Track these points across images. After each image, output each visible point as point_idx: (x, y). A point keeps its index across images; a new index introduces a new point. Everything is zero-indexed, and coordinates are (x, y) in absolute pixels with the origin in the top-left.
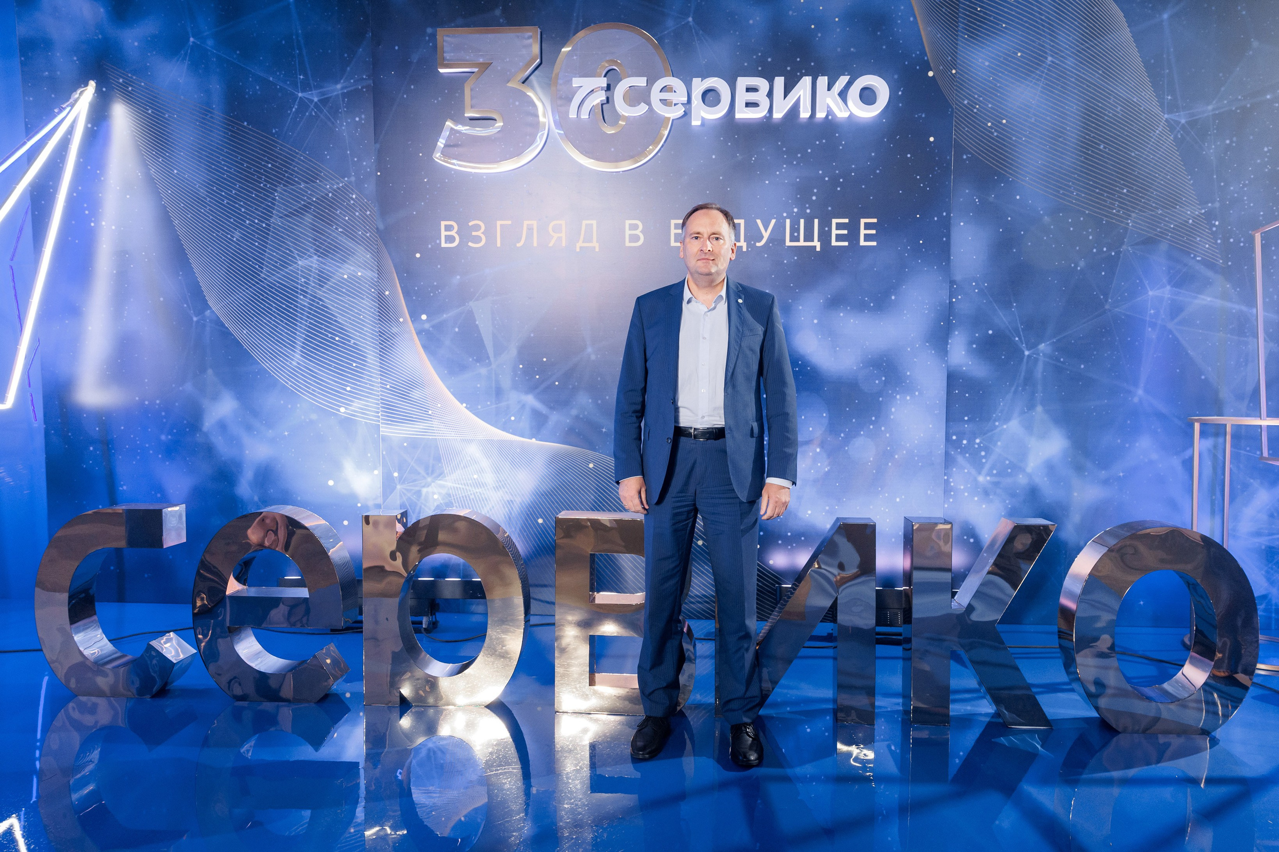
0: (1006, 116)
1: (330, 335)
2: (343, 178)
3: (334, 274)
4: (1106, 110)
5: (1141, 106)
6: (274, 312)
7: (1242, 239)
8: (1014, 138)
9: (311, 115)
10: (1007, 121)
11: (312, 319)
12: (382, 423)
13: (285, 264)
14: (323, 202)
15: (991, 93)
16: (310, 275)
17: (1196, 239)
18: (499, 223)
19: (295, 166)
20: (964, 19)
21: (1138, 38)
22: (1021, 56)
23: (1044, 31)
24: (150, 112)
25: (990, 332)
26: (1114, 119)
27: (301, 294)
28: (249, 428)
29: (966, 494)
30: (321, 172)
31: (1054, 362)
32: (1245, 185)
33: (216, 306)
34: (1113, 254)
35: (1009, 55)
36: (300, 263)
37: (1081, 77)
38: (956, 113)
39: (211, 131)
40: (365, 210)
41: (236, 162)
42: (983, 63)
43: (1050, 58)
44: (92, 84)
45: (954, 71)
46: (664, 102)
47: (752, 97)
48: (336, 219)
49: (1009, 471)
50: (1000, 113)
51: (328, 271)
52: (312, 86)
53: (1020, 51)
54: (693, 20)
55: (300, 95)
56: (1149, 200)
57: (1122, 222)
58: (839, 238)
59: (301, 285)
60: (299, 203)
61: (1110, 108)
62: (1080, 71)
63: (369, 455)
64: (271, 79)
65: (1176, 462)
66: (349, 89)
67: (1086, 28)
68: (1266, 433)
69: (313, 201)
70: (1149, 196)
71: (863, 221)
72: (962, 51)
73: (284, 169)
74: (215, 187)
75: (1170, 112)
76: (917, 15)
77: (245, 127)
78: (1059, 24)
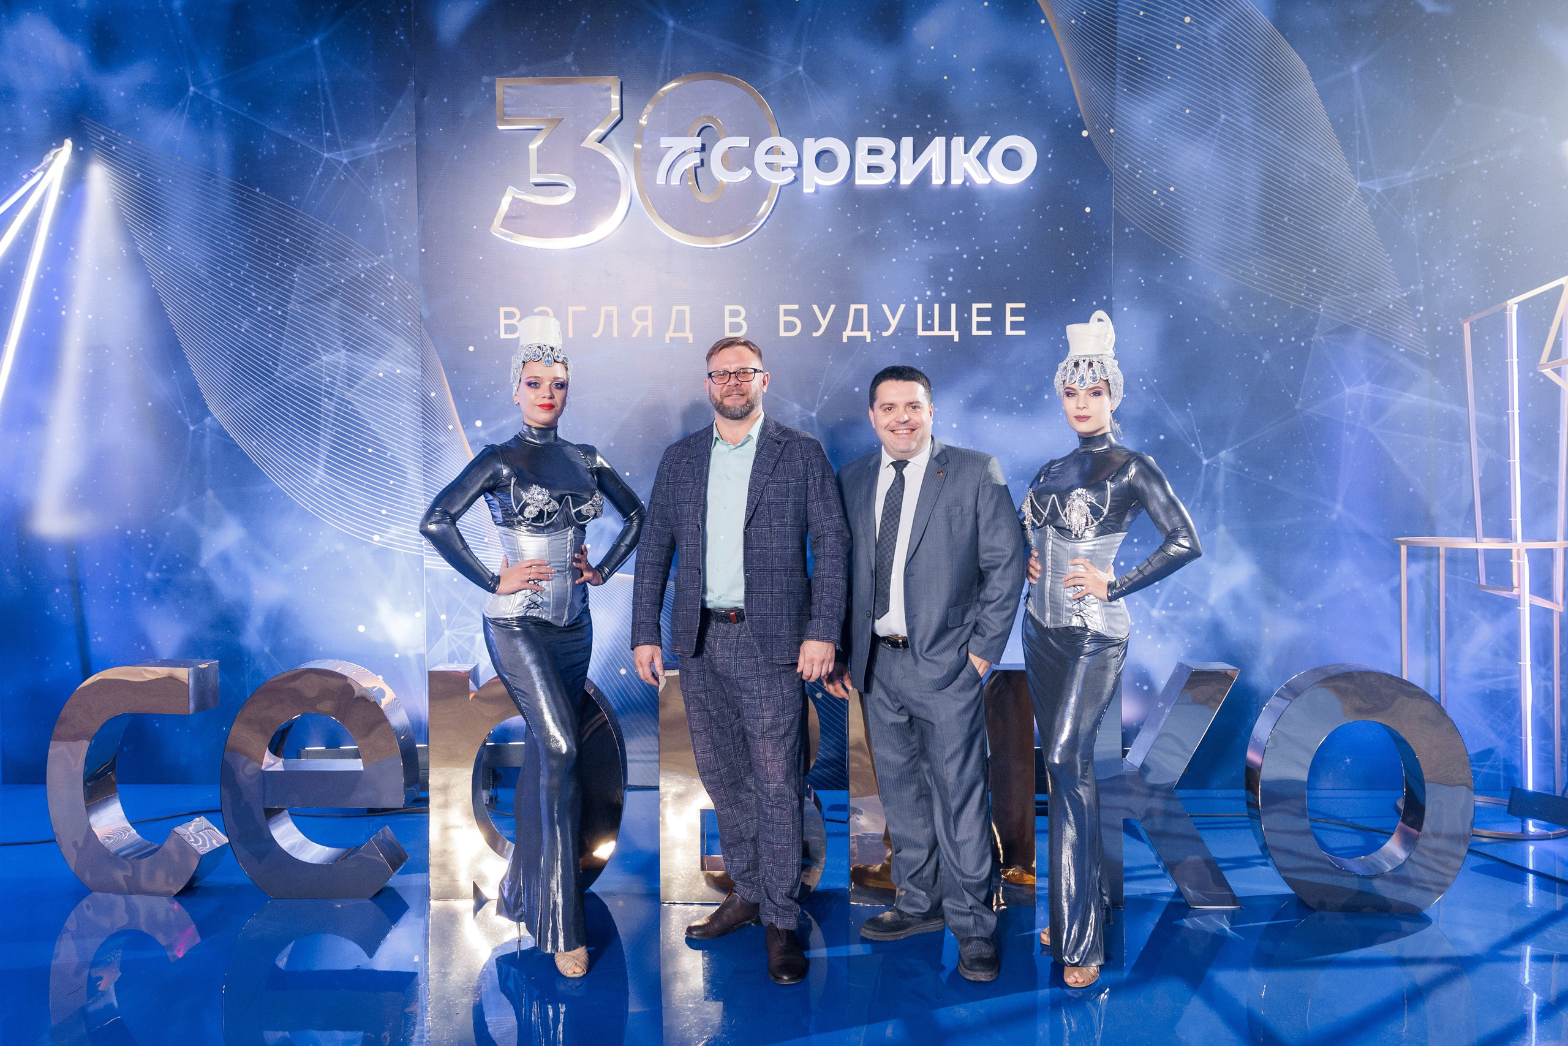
0: (1174, 183)
1: (361, 446)
2: (379, 255)
3: (366, 371)
4: (1289, 176)
5: (1331, 174)
6: (292, 419)
7: (1450, 328)
8: (1184, 209)
9: (339, 178)
10: (1175, 189)
11: (339, 427)
12: (426, 554)
13: (306, 360)
14: (353, 284)
15: (1156, 156)
16: (337, 374)
17: (1398, 327)
18: (571, 309)
19: (318, 242)
20: (1123, 69)
21: (1325, 94)
22: (1190, 113)
23: (1215, 84)
24: (138, 176)
25: (1162, 437)
26: (1300, 188)
27: (325, 397)
28: (259, 562)
29: (1138, 632)
30: (352, 248)
31: (1238, 473)
32: (1452, 265)
33: (218, 413)
34: (1303, 344)
35: (1177, 113)
36: (324, 358)
37: (1259, 138)
38: (1116, 179)
39: (214, 199)
40: (405, 293)
41: (245, 235)
42: (1147, 122)
43: (1223, 116)
44: (68, 144)
45: (1112, 131)
46: (770, 166)
47: (875, 160)
48: (369, 305)
49: (1188, 603)
50: (1167, 179)
51: (359, 367)
52: (341, 144)
53: (1188, 107)
54: (804, 68)
55: (326, 155)
56: (1343, 282)
57: (1312, 307)
58: (981, 326)
59: (326, 386)
60: (324, 285)
61: (1293, 174)
62: (1258, 132)
63: (409, 593)
64: (290, 136)
65: (1383, 590)
66: (387, 148)
67: (1263, 81)
68: (1483, 557)
69: (341, 283)
70: (1342, 276)
71: (1009, 306)
72: (1121, 107)
73: (305, 244)
74: (221, 268)
75: (1362, 181)
76: (1068, 66)
77: (257, 194)
78: (1232, 76)
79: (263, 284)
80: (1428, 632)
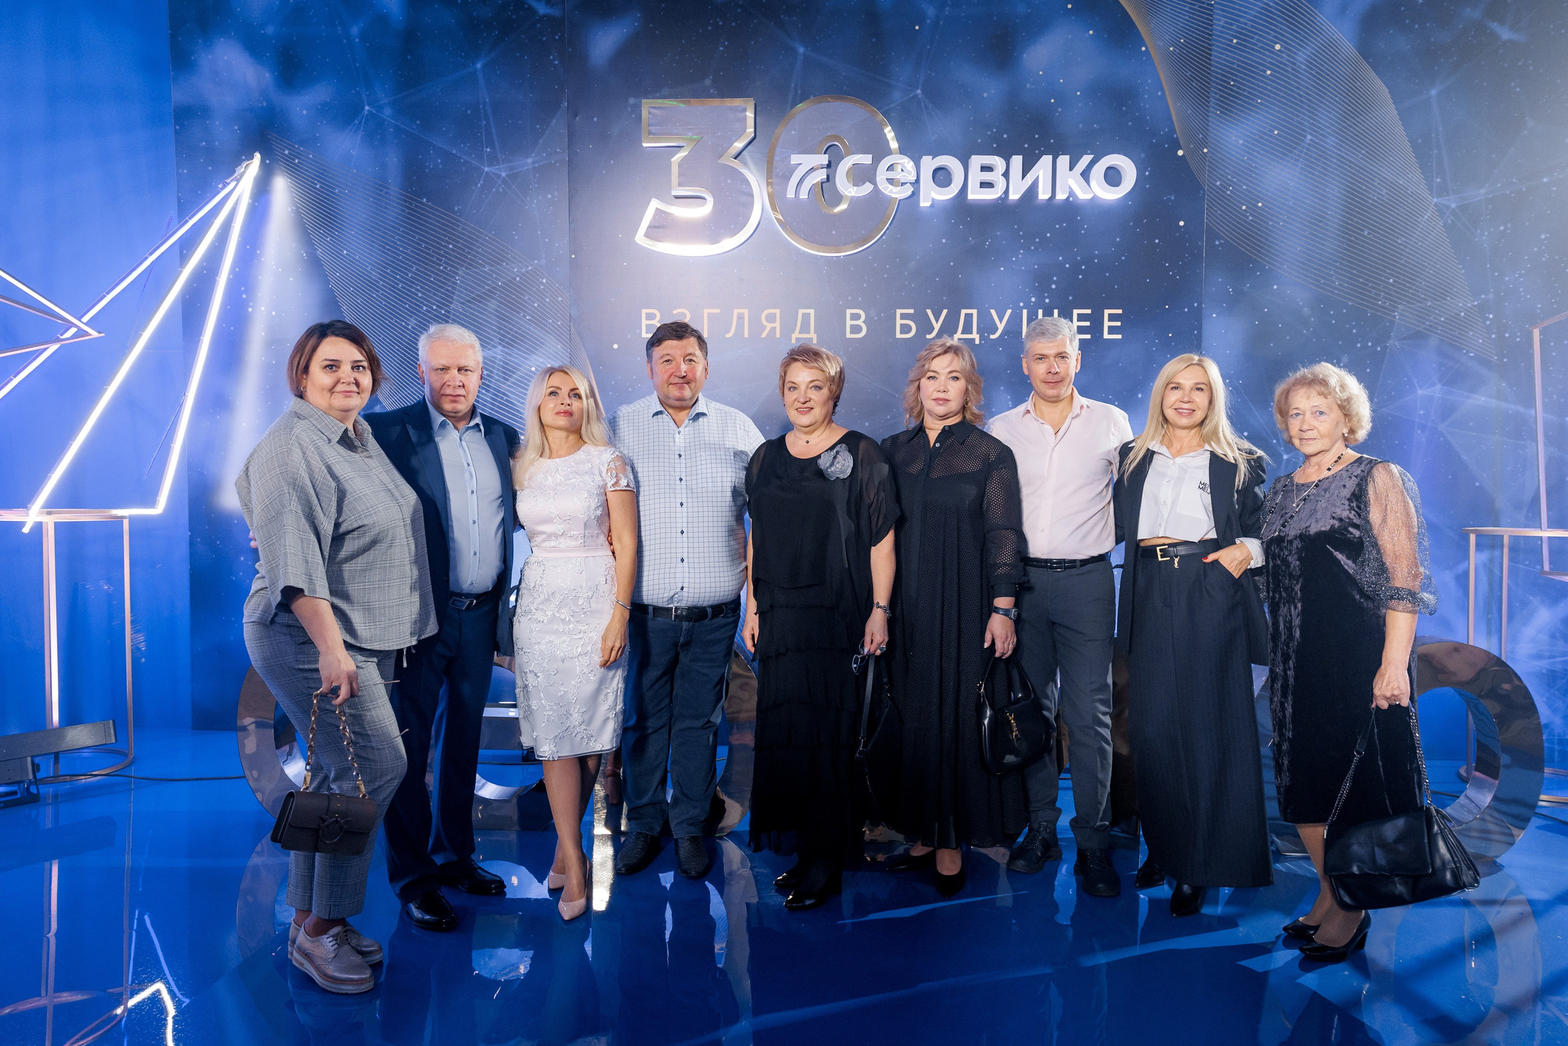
0: (1262, 199)
2: (533, 260)
3: (520, 366)
5: (1408, 189)
7: (1519, 334)
8: (1271, 223)
9: (498, 190)
10: (1263, 204)
14: (509, 286)
15: (1246, 174)
16: (494, 367)
17: (1468, 333)
18: (706, 311)
19: (479, 248)
20: (1216, 93)
21: (1405, 116)
22: (1278, 134)
23: (1302, 107)
24: (318, 186)
26: (1380, 204)
32: (1521, 276)
34: (1379, 349)
35: (1265, 134)
37: (1343, 157)
38: (1208, 195)
39: (385, 208)
40: (556, 295)
41: (414, 242)
42: (1238, 142)
43: (1309, 137)
44: (258, 156)
45: (1205, 150)
46: (890, 181)
47: (987, 176)
48: (523, 305)
50: (1257, 196)
51: (514, 362)
52: (500, 159)
53: (1277, 128)
54: (922, 93)
55: (486, 169)
56: (1418, 291)
57: (1389, 315)
60: (484, 288)
61: (1374, 190)
62: (1341, 151)
64: (454, 152)
65: (1448, 577)
66: (541, 163)
67: (1347, 104)
68: (1547, 546)
69: (498, 285)
70: (1417, 286)
71: (1107, 312)
72: (1214, 129)
73: (467, 250)
74: (391, 271)
75: (1439, 196)
76: (1166, 88)
77: (424, 204)
78: (1318, 100)
79: (429, 286)
80: (1490, 616)
